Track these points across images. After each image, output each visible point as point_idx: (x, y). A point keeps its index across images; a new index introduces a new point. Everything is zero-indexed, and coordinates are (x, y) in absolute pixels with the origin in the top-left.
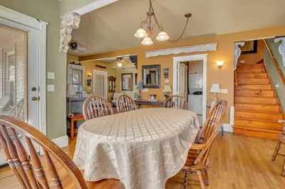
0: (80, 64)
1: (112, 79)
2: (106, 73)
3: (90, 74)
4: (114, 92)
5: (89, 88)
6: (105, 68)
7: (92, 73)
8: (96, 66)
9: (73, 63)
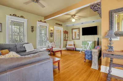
0: (45, 22)
1: (66, 32)
2: (63, 28)
3: (52, 29)
4: (67, 40)
5: (52, 38)
6: (62, 25)
7: (54, 28)
8: (56, 24)
9: (41, 21)
